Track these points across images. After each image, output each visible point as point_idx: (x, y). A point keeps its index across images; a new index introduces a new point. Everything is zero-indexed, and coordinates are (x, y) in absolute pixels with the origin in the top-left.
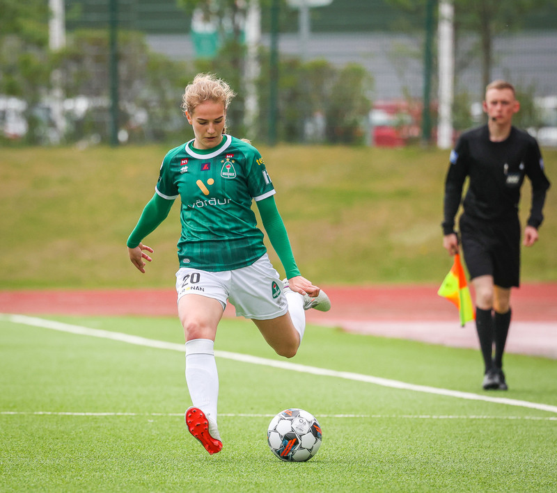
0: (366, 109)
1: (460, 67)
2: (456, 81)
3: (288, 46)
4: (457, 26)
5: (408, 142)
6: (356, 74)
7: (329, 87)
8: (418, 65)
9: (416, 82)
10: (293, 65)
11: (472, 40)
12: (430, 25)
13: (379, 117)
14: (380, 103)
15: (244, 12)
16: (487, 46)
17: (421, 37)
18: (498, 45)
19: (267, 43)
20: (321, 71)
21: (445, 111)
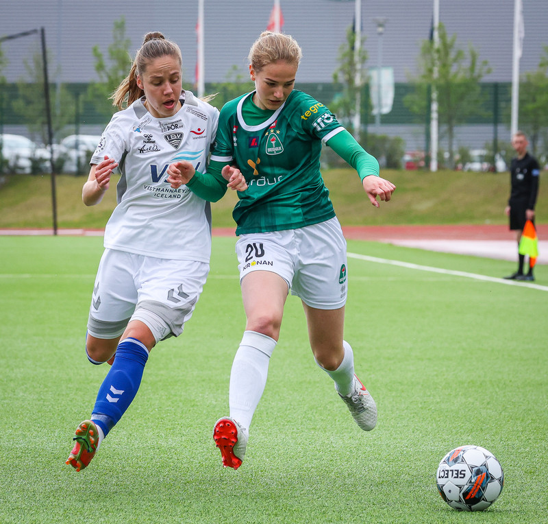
0: (402, 154)
1: (440, 138)
2: (439, 144)
3: (371, 129)
4: (440, 122)
5: (420, 168)
6: (398, 141)
7: (387, 146)
8: (422, 138)
9: (422, 143)
10: (373, 137)
11: (445, 128)
12: (428, 121)
13: (407, 158)
14: (408, 152)
15: (354, 115)
16: (450, 130)
17: (424, 125)
18: (456, 129)
19: (362, 128)
20: (384, 140)
21: (434, 155)
